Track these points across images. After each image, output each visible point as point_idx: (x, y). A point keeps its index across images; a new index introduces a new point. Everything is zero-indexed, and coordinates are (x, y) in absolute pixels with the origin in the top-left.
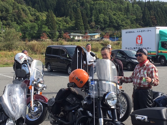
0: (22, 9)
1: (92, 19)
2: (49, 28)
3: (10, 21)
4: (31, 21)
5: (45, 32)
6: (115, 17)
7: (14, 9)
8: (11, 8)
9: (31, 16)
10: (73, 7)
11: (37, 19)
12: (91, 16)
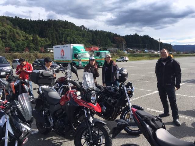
0: (16, 32)
1: (63, 40)
2: (34, 45)
3: (8, 40)
4: (23, 40)
5: (32, 47)
6: (76, 39)
7: (10, 32)
8: (8, 32)
9: (22, 37)
10: (51, 32)
11: (27, 39)
12: (62, 38)
